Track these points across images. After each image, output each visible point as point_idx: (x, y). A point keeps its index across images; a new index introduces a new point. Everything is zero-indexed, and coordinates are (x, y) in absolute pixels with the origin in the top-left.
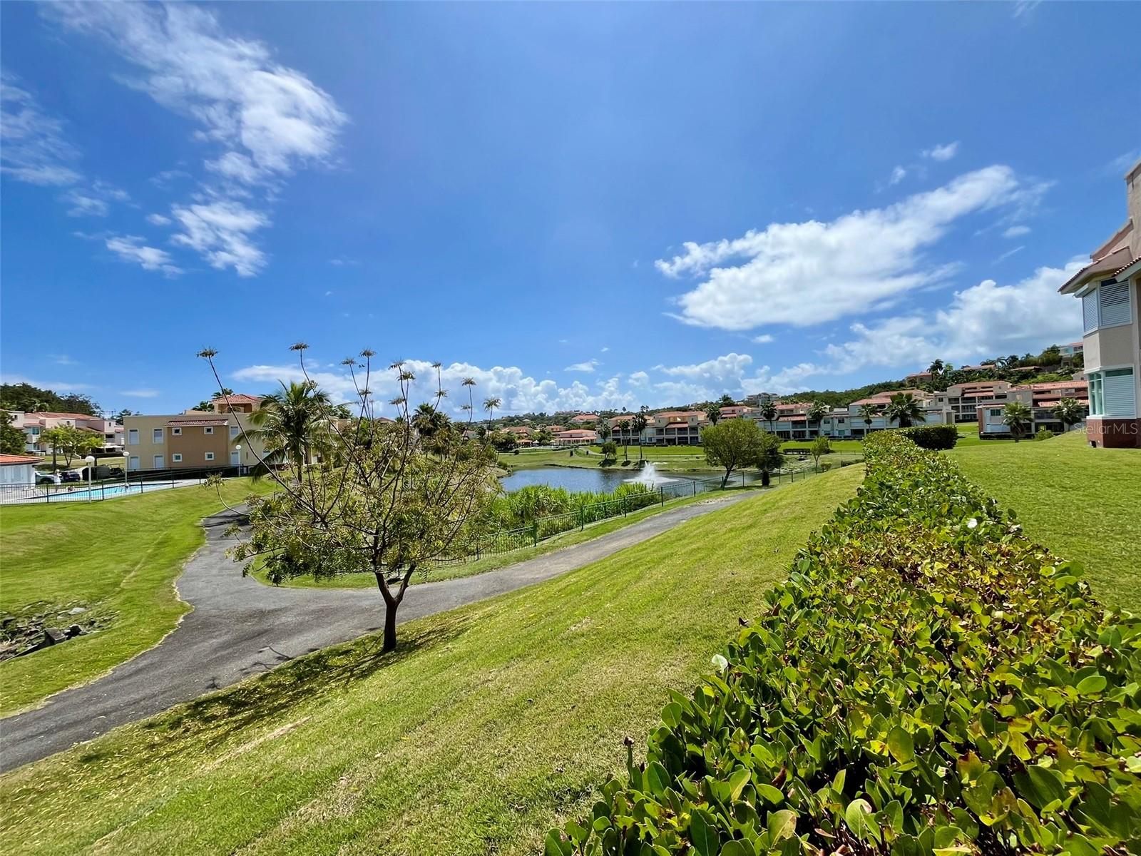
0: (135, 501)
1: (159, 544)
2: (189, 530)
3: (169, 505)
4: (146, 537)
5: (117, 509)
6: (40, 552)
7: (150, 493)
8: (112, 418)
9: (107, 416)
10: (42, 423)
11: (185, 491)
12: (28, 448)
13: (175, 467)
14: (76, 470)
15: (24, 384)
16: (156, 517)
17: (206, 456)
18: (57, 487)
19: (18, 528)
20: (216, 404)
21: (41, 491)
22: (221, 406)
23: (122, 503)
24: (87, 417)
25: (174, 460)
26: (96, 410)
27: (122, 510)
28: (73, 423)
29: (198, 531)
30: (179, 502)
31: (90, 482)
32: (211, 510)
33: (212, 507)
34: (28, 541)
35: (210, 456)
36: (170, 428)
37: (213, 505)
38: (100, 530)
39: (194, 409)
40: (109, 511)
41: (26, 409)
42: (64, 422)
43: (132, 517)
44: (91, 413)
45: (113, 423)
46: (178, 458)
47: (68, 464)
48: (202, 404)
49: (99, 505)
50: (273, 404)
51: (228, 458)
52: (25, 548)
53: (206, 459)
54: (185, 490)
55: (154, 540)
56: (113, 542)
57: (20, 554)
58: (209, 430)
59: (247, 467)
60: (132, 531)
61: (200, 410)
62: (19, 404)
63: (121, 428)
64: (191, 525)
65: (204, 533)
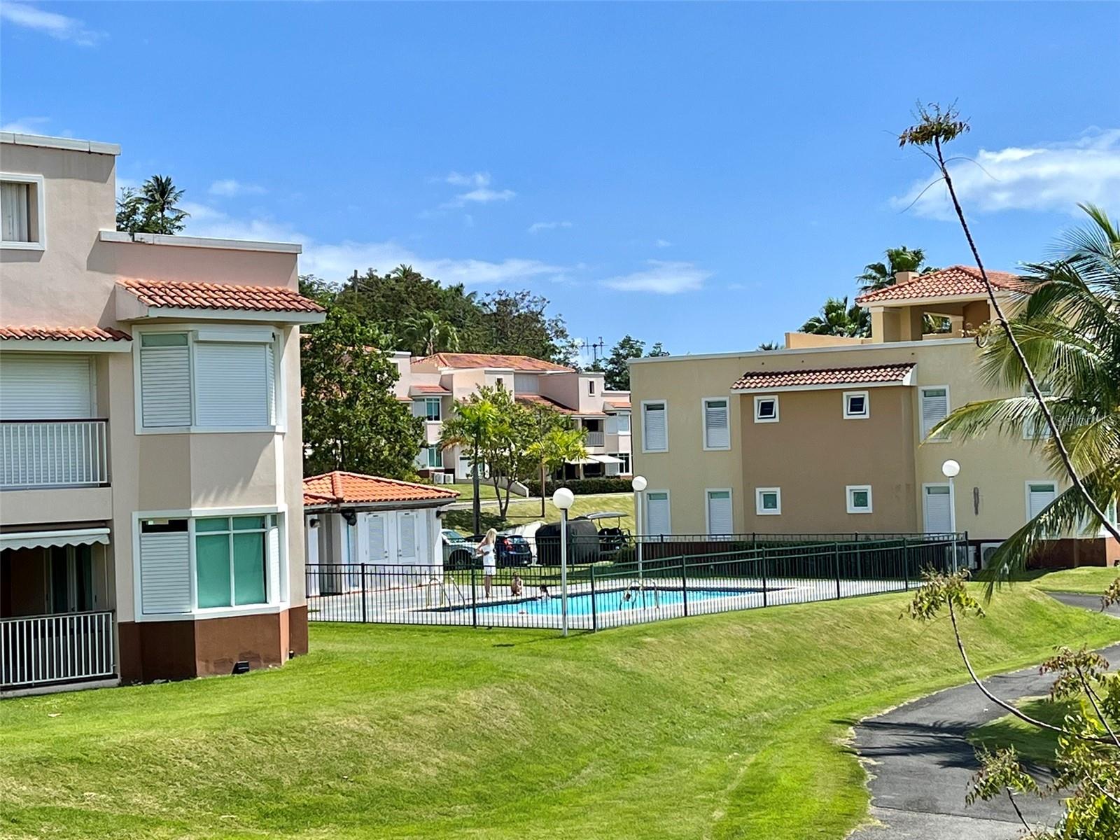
0: (669, 639)
1: (738, 794)
2: (817, 761)
3: (758, 661)
4: (706, 766)
5: (629, 664)
6: (471, 773)
7: (708, 619)
8: (596, 368)
9: (582, 360)
10: (446, 386)
11: (796, 617)
12: (422, 460)
13: (765, 532)
14: (518, 532)
15: (407, 273)
16: (726, 703)
17: (850, 499)
18: (488, 581)
19: (423, 696)
20: (875, 310)
21: (457, 591)
22: (892, 315)
23: (639, 645)
24: (540, 364)
25: (761, 510)
26: (556, 342)
27: (640, 668)
28: (509, 383)
29: (842, 764)
30: (785, 656)
31: (565, 569)
32: (875, 697)
33: (876, 687)
34: (448, 736)
35: (861, 499)
36: (747, 398)
37: (879, 677)
38: (593, 724)
39: (808, 328)
40: (612, 667)
41: (413, 343)
42: (490, 382)
43: (665, 692)
44: (545, 352)
45: (600, 383)
46: (770, 501)
47: (503, 512)
48: (830, 309)
49: (588, 645)
50: (1071, 297)
51: (914, 510)
52: (440, 757)
53: (851, 509)
54: (794, 614)
55: (727, 777)
56: (627, 769)
57: (432, 772)
58: (857, 405)
59: (977, 543)
60: (668, 740)
61: (823, 331)
62: (398, 330)
63: (621, 399)
64: (821, 740)
65: (860, 776)
